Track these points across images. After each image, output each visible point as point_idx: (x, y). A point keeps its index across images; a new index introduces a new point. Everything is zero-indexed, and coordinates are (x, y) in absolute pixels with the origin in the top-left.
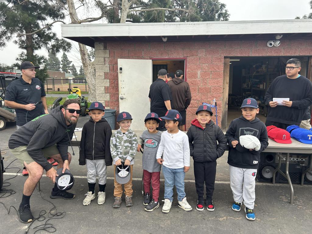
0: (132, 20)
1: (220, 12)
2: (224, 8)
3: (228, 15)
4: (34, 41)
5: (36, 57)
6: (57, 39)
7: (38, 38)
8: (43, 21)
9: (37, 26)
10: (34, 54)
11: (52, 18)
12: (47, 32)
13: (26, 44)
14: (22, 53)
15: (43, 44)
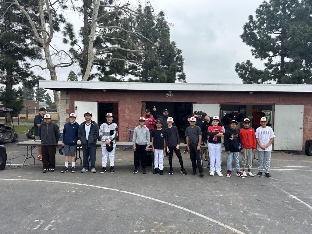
0: (98, 63)
1: (177, 56)
2: (180, 53)
3: (183, 59)
4: (13, 77)
5: (14, 91)
6: (34, 76)
7: (17, 75)
8: (22, 61)
9: (17, 65)
10: (13, 89)
11: (30, 58)
13: (5, 80)
14: (2, 87)
15: (21, 80)
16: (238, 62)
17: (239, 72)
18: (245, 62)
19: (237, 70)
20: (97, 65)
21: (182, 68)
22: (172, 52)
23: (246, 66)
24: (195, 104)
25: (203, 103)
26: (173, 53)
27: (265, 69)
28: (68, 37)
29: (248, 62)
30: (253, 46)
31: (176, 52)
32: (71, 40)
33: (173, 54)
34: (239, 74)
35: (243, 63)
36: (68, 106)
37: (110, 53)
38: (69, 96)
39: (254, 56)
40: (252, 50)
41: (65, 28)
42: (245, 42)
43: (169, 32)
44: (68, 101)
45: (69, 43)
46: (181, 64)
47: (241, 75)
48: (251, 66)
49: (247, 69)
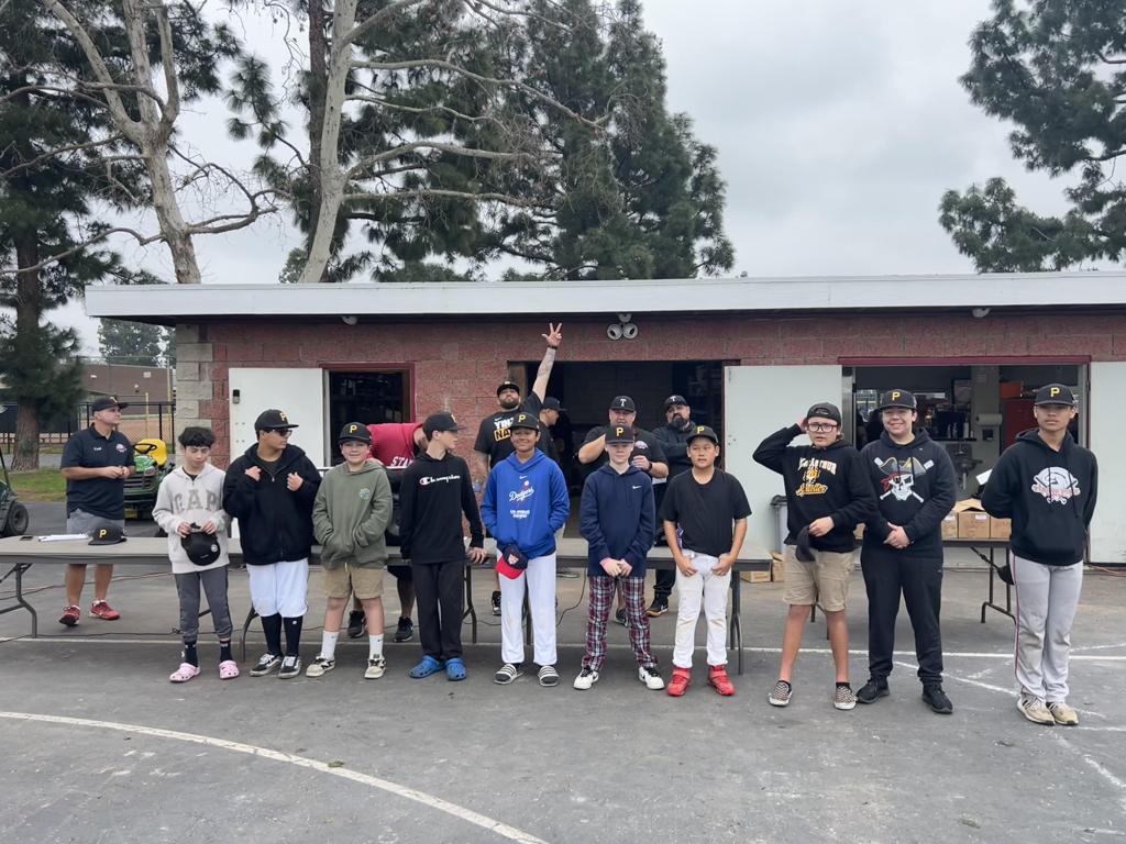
1: (696, 172)
2: (710, 159)
3: (721, 184)
4: (45, 281)
5: (47, 334)
7: (60, 269)
8: (79, 215)
9: (59, 230)
10: (42, 324)
11: (111, 202)
12: (91, 250)
13: (15, 293)
15: (74, 289)
16: (953, 189)
17: (958, 227)
18: (983, 187)
19: (947, 222)
20: (366, 221)
21: (716, 220)
22: (672, 159)
23: (987, 205)
24: (735, 369)
25: (769, 364)
26: (677, 162)
27: (1071, 213)
28: (248, 115)
29: (997, 183)
30: (1018, 119)
31: (694, 158)
32: (260, 125)
33: (679, 167)
34: (958, 238)
35: (973, 189)
36: (204, 386)
37: (416, 171)
38: (209, 346)
39: (1024, 160)
40: (1014, 137)
41: (236, 77)
42: (981, 102)
43: (661, 78)
44: (206, 367)
45: (252, 136)
46: (714, 206)
47: (966, 241)
48: (1009, 200)
49: (990, 217)
